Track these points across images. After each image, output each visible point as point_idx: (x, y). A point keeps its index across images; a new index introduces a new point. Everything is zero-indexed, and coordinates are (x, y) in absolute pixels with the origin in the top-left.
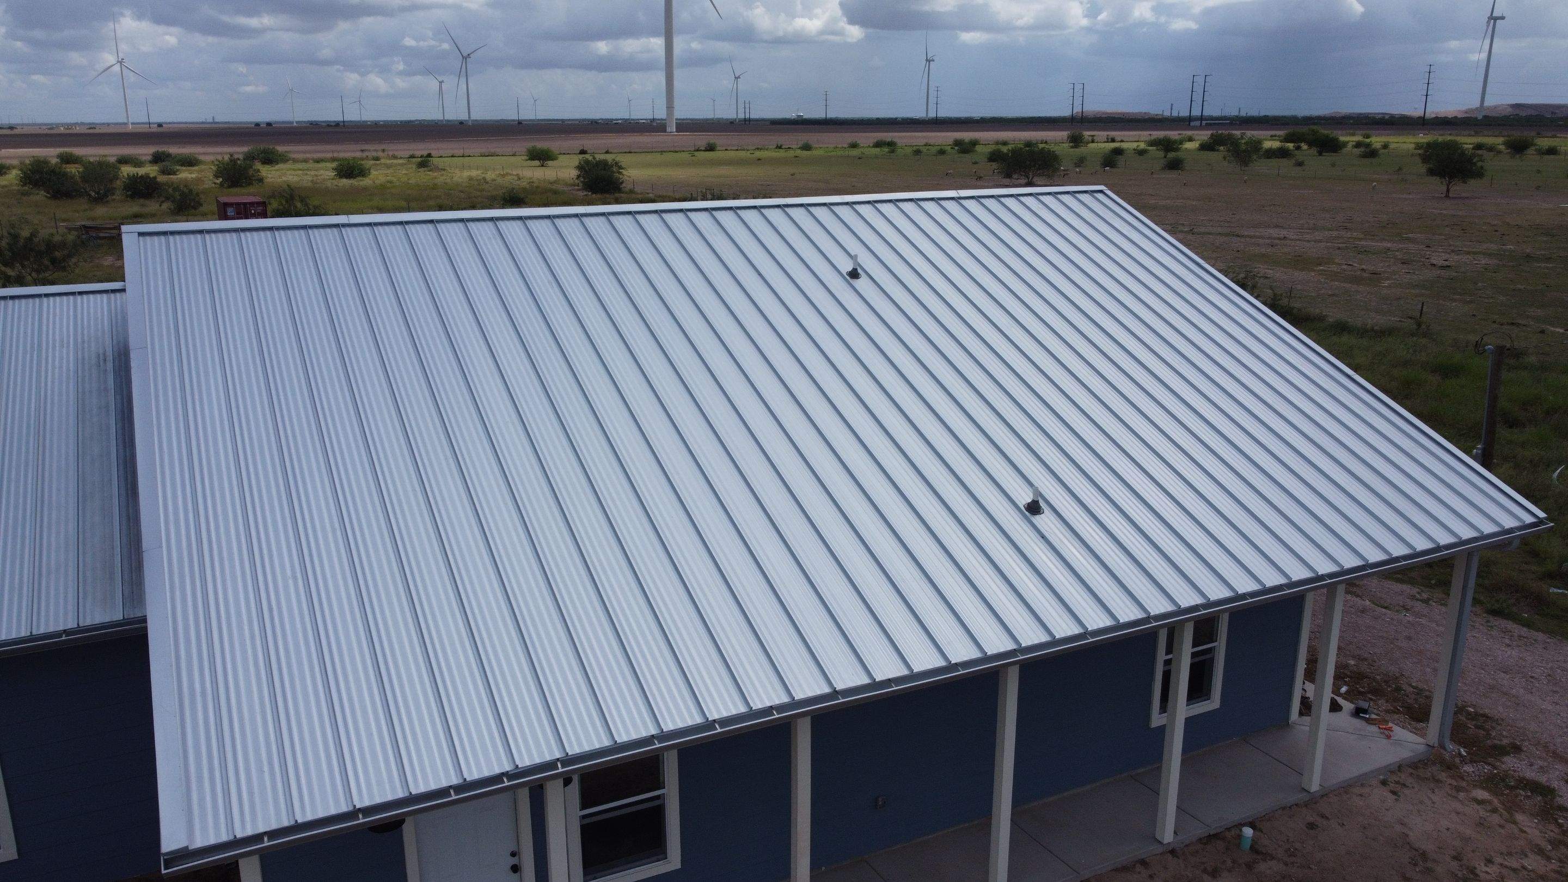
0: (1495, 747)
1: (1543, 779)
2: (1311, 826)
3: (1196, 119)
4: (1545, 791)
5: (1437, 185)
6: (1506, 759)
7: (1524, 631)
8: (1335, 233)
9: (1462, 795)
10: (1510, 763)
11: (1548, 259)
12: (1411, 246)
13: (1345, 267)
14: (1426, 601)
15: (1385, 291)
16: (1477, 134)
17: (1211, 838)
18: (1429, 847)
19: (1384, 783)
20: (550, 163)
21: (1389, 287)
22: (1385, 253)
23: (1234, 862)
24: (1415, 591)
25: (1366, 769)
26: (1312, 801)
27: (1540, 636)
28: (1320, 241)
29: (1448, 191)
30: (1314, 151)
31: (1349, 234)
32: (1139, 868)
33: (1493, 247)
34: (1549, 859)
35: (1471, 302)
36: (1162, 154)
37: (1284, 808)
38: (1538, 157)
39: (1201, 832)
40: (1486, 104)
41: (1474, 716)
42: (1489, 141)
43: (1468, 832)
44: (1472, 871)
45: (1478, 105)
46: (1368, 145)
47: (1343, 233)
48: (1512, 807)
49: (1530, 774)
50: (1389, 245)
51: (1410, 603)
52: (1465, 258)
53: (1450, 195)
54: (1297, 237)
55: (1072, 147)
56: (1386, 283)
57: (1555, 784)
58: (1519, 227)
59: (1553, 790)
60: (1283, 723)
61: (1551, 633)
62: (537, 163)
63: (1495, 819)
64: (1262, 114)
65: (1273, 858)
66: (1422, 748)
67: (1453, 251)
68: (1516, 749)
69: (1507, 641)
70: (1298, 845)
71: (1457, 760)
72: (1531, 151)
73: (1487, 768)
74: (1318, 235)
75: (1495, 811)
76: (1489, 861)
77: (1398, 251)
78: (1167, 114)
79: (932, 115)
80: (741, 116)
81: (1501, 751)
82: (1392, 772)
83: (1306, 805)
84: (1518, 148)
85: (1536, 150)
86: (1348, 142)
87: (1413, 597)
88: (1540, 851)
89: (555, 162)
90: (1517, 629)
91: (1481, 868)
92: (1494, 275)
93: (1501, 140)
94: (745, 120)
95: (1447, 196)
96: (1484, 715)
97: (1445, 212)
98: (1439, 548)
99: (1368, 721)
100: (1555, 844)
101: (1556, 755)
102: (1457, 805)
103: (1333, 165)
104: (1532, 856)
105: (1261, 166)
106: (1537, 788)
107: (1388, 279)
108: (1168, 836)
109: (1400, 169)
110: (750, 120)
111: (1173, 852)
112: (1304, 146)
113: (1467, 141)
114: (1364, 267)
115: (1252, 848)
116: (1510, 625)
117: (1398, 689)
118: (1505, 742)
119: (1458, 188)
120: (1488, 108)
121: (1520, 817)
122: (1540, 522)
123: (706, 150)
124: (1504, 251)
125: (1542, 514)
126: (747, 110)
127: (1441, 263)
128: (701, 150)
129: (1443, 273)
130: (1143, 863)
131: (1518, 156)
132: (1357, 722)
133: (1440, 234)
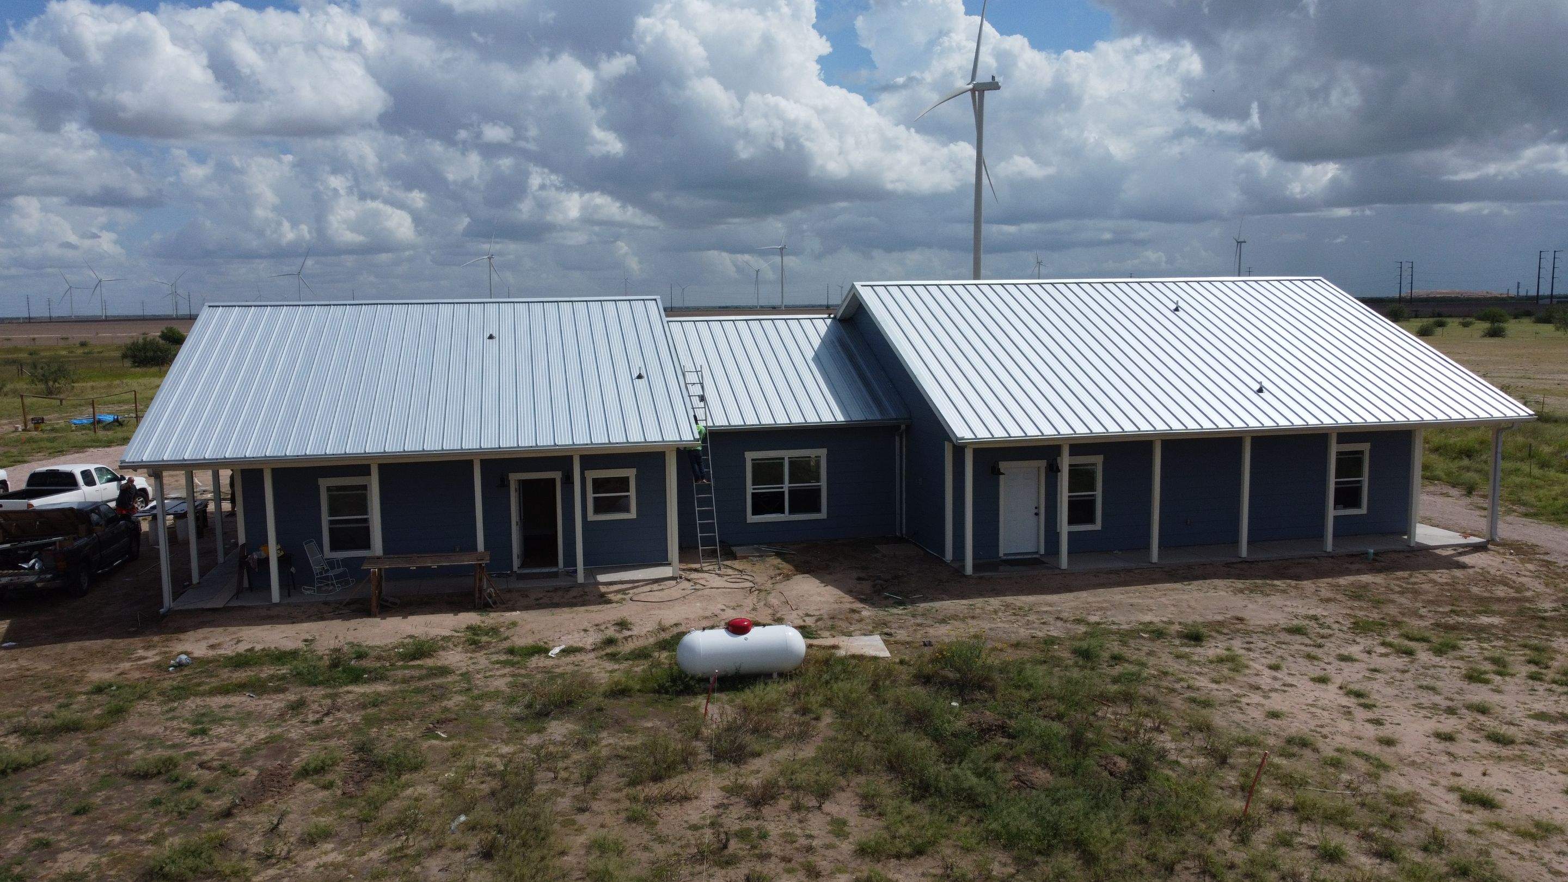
3: (1544, 297)
26: (1413, 551)
37: (1395, 551)
65: (1383, 562)
83: (1408, 552)
125: (1531, 412)
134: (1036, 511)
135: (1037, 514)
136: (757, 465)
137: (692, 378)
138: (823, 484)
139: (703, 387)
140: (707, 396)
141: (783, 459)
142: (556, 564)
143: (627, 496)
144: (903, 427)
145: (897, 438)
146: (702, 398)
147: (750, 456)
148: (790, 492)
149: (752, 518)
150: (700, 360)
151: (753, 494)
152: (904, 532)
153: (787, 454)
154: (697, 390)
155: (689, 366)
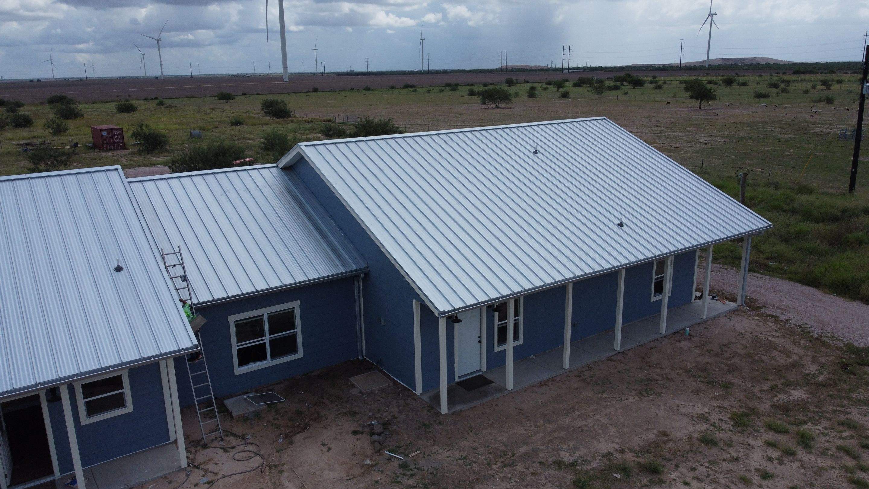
0: (758, 307)
1: (774, 314)
2: (706, 328)
3: (566, 69)
4: (776, 317)
5: (695, 103)
6: (762, 310)
7: (761, 276)
8: (653, 129)
9: (750, 318)
10: (763, 310)
11: (750, 138)
12: (689, 134)
13: (662, 145)
14: (726, 269)
15: (682, 155)
16: (707, 74)
17: (675, 333)
18: (743, 331)
19: (725, 316)
20: (231, 101)
21: (684, 153)
22: (679, 137)
23: (684, 338)
24: (721, 266)
25: (720, 312)
26: (705, 322)
27: (767, 277)
28: (648, 133)
29: (700, 106)
30: (630, 86)
31: (659, 129)
32: (656, 341)
33: (726, 133)
34: (779, 332)
35: (720, 159)
36: (556, 89)
37: (696, 324)
38: (738, 87)
39: (673, 331)
40: (710, 58)
41: (750, 299)
42: (714, 78)
43: (754, 327)
44: (757, 336)
45: (706, 59)
46: (656, 82)
47: (657, 128)
48: (766, 321)
49: (770, 313)
50: (679, 134)
51: (720, 270)
52: (714, 139)
53: (701, 108)
54: (637, 131)
55: (508, 86)
56: (683, 152)
57: (778, 315)
58: (735, 123)
59: (778, 316)
60: (690, 302)
61: (771, 276)
62: (224, 101)
63: (761, 324)
64: (599, 65)
65: (696, 337)
66: (736, 306)
67: (708, 136)
68: (765, 307)
69: (756, 279)
70: (703, 333)
71: (747, 311)
72: (734, 84)
73: (756, 312)
74: (647, 130)
75: (761, 321)
76: (761, 334)
77: (684, 136)
78: (550, 66)
79: (426, 68)
80: (320, 71)
81: (760, 308)
82: (728, 313)
83: (703, 323)
84: (729, 82)
85: (737, 83)
86: (646, 80)
87: (721, 268)
88: (776, 331)
89: (234, 100)
90: (759, 276)
91: (759, 336)
92: (728, 146)
93: (720, 78)
94: (322, 73)
95: (700, 109)
96: (753, 299)
97: (700, 117)
98: (741, 234)
99: (716, 300)
100: (781, 329)
101: (777, 307)
102: (749, 321)
103: (642, 94)
104: (773, 332)
105: (608, 95)
106: (772, 316)
107: (683, 150)
108: (664, 332)
109: (675, 95)
110: (325, 73)
111: (665, 337)
112: (625, 83)
113: (704, 79)
114: (670, 144)
115: (689, 335)
116: (756, 274)
117: (723, 293)
118: (761, 305)
119: (705, 105)
120: (711, 60)
121: (768, 323)
122: (770, 225)
123: (312, 92)
124: (731, 135)
125: (770, 223)
126: (323, 68)
127: (704, 142)
128: (310, 92)
129: (706, 146)
130: (657, 340)
131: (729, 87)
132: (714, 301)
133: (701, 128)
134: (479, 339)
135: (480, 342)
136: (239, 326)
137: (171, 260)
138: (298, 330)
139: (184, 268)
140: (189, 276)
141: (263, 315)
142: (51, 472)
143: (122, 393)
144: (362, 275)
145: (356, 283)
146: (184, 278)
147: (232, 319)
148: (271, 341)
149: (239, 370)
150: (177, 242)
151: (238, 350)
152: (364, 354)
153: (265, 312)
154: (178, 271)
155: (167, 249)
